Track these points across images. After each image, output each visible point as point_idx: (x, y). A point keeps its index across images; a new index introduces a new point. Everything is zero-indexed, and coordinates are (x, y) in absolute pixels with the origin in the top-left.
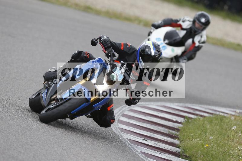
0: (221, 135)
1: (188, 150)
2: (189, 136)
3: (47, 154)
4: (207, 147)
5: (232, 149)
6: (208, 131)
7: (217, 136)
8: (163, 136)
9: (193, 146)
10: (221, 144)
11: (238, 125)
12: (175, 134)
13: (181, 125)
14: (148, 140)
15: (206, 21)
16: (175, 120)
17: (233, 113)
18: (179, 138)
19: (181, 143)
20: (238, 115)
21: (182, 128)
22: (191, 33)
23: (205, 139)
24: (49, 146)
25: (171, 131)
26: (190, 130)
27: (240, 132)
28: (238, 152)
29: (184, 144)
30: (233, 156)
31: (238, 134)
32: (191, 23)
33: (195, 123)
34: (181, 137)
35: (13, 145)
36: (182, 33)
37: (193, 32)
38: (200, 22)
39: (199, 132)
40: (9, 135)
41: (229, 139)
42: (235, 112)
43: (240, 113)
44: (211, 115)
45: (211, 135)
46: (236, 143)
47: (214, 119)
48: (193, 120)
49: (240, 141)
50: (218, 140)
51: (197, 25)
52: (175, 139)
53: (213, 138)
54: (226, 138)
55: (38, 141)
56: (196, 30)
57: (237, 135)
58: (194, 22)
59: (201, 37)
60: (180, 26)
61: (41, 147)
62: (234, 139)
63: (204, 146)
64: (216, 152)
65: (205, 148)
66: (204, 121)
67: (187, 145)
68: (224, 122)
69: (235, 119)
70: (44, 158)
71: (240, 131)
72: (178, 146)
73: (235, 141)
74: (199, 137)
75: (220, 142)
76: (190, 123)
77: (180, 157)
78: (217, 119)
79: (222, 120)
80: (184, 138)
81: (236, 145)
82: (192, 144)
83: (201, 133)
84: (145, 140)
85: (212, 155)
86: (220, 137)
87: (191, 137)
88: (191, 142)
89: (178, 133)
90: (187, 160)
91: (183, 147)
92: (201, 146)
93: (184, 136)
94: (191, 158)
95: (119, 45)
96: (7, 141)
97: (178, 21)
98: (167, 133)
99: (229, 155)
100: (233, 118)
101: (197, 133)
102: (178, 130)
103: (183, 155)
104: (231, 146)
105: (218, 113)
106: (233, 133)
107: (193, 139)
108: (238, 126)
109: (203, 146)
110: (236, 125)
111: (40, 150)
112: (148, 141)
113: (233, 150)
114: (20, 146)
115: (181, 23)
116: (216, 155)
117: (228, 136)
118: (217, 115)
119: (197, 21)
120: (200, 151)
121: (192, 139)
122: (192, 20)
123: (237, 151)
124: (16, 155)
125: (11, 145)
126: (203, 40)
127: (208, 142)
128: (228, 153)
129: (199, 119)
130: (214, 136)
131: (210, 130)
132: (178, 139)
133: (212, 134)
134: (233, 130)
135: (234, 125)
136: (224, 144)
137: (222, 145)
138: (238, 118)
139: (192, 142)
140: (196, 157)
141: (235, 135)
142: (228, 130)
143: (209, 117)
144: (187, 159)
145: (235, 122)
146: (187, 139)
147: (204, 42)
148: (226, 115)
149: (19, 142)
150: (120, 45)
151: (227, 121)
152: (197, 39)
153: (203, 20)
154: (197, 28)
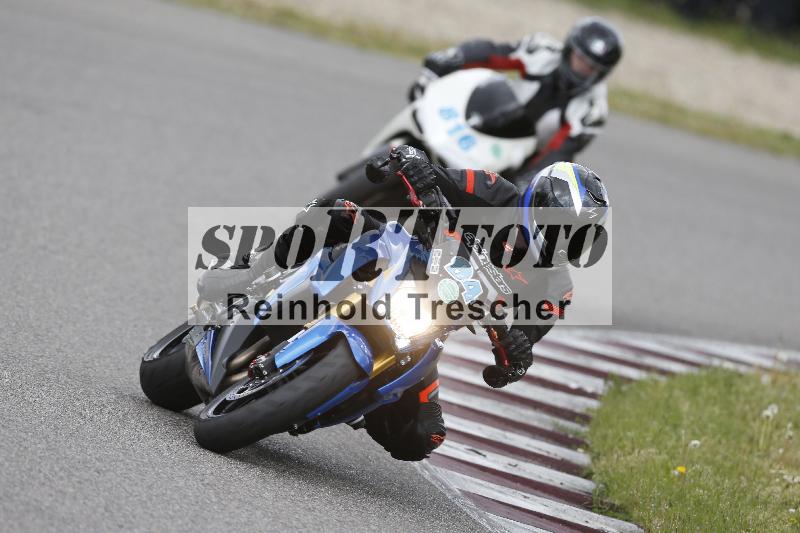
0: (726, 434)
1: (618, 485)
2: (620, 440)
3: (151, 500)
4: (682, 473)
5: (764, 480)
6: (685, 422)
7: (714, 437)
8: (534, 438)
9: (635, 471)
10: (728, 464)
11: (785, 401)
12: (576, 433)
13: (593, 404)
14: (484, 452)
15: (610, 49)
16: (573, 385)
17: (768, 363)
18: (587, 446)
19: (595, 464)
20: (782, 368)
21: (599, 411)
22: (558, 89)
23: (674, 447)
24: (158, 474)
25: (562, 422)
26: (627, 420)
27: (790, 425)
28: (783, 491)
29: (605, 466)
30: (766, 503)
31: (783, 430)
32: (557, 56)
33: (643, 394)
34: (592, 443)
35: (40, 471)
36: (526, 91)
37: (562, 86)
38: (588, 52)
39: (655, 425)
40: (24, 435)
41: (755, 450)
42: (775, 358)
43: (789, 363)
44: (695, 371)
45: (695, 436)
46: (777, 461)
47: (705, 383)
48: (634, 385)
49: (789, 455)
50: (718, 453)
51: (578, 63)
52: (575, 450)
53: (701, 446)
54: (744, 445)
55: (122, 457)
56: (575, 79)
57: (779, 436)
58: (567, 53)
59: (591, 104)
60: (518, 66)
61: (133, 475)
62: (772, 448)
63: (672, 472)
64: (709, 490)
65: (676, 480)
66: (670, 388)
67: (613, 470)
68: (737, 393)
69: (774, 382)
70: (139, 511)
71: (789, 420)
72: (585, 473)
73: (774, 456)
74: (653, 442)
75: (725, 458)
76: (624, 395)
77: (591, 509)
78: (713, 383)
79: (731, 385)
80: (604, 446)
81: (778, 467)
82: (632, 464)
83: (660, 431)
84: (477, 453)
85: (698, 503)
86: (724, 441)
87: (628, 444)
88: (629, 458)
89: (584, 429)
90: (613, 517)
91: (600, 474)
92: (662, 473)
93: (605, 437)
94: (627, 513)
95: (459, 179)
96: (17, 454)
97: (509, 49)
98: (549, 428)
99: (754, 502)
100: (766, 379)
101: (647, 430)
102: (584, 419)
103: (602, 503)
104: (759, 472)
105: (716, 362)
106: (766, 429)
107: (633, 449)
108: (783, 406)
109: (668, 470)
110: (776, 401)
111: (127, 488)
112: (485, 456)
113: (768, 485)
114: (62, 474)
115: (521, 55)
116: (710, 502)
117: (751, 440)
118: (716, 369)
119: (578, 51)
120: (658, 488)
121: (630, 450)
122: (559, 45)
123: (779, 489)
124: (47, 504)
125: (31, 470)
126: (597, 113)
127: (683, 459)
128: (749, 496)
129: (656, 382)
130: (704, 439)
131: (692, 418)
132: (587, 448)
133: (697, 431)
134: (768, 417)
135: (770, 403)
136: (738, 465)
137: (732, 468)
138: (783, 380)
139: (632, 459)
140: (645, 510)
141: (775, 437)
142: (750, 416)
143: (687, 377)
144: (616, 514)
145: (773, 392)
146: (616, 448)
147: (599, 123)
148: (742, 369)
149: (58, 459)
150: (462, 178)
151: (747, 389)
152: (576, 111)
153: (598, 46)
154: (576, 74)
